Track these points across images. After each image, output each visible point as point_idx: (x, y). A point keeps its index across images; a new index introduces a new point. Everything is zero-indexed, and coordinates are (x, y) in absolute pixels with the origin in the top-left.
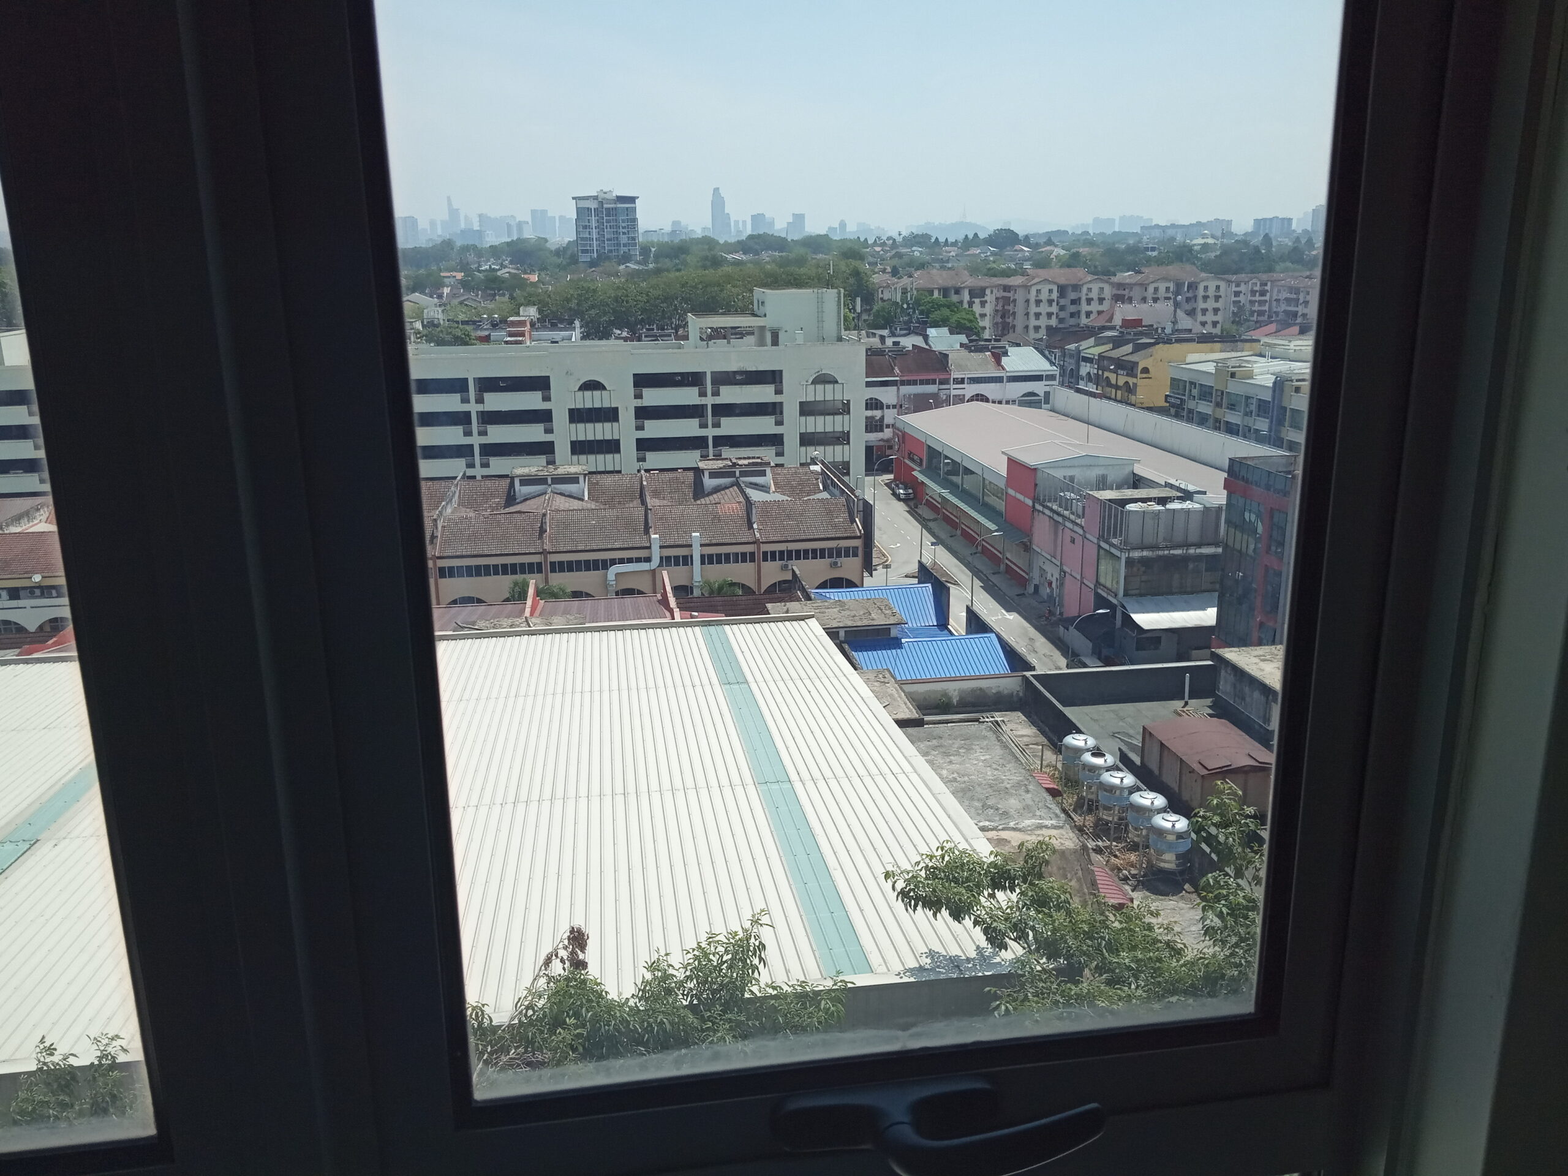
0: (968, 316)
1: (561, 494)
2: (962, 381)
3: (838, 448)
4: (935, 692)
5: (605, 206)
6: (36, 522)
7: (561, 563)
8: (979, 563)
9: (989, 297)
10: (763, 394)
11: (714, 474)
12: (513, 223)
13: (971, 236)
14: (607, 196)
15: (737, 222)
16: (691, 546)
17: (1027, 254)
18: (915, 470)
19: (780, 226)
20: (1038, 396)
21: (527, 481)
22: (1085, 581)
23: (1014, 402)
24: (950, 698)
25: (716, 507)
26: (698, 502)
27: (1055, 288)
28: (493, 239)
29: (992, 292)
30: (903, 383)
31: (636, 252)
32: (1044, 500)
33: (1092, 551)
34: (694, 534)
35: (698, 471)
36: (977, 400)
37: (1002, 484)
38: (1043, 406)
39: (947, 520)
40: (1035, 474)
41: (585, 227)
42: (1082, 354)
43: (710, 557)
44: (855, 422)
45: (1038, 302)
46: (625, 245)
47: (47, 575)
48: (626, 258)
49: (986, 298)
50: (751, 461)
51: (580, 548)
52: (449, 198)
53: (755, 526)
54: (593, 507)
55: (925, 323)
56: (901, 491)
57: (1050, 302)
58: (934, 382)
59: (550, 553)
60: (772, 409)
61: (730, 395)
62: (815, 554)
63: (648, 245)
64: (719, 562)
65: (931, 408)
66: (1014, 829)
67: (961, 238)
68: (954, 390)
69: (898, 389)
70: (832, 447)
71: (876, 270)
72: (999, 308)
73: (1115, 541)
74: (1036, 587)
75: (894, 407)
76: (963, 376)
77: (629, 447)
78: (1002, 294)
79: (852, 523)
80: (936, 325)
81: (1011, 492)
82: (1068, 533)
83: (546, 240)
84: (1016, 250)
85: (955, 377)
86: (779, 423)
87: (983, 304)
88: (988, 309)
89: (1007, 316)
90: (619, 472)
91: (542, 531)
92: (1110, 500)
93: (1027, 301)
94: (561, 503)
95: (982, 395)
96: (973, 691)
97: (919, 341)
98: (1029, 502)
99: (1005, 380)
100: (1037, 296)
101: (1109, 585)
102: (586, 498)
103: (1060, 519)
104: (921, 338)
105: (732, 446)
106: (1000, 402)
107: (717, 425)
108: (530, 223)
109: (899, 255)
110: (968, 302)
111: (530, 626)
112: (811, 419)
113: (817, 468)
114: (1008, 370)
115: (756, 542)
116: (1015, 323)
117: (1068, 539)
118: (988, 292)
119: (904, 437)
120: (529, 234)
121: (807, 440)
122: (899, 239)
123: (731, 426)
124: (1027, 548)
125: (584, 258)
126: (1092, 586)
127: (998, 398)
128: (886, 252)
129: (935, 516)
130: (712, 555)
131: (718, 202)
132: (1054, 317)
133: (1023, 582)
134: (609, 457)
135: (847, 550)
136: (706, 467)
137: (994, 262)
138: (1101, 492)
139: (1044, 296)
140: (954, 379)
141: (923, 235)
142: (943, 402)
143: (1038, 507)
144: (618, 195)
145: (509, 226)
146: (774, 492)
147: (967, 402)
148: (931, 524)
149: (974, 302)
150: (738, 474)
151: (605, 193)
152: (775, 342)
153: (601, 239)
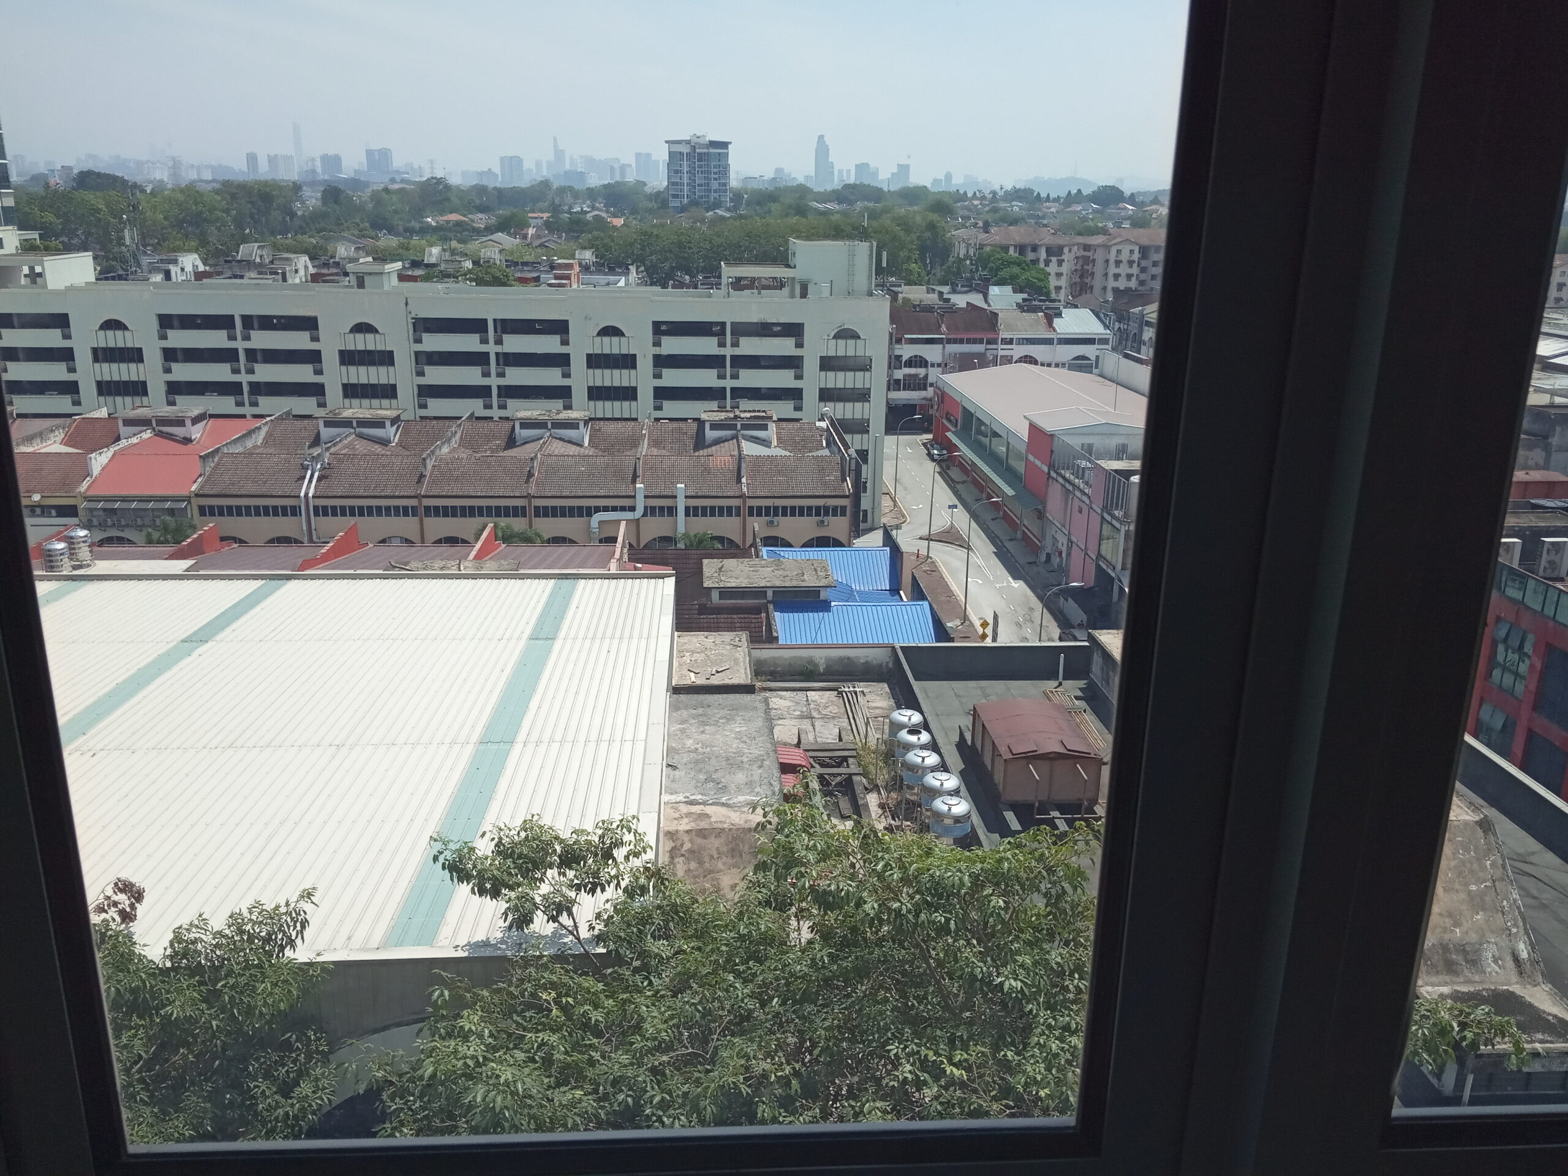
0: (1038, 275)
1: (560, 439)
2: (1011, 342)
3: (858, 405)
4: (801, 658)
5: (697, 150)
6: (49, 442)
7: (545, 508)
8: (998, 528)
9: (1067, 256)
10: (784, 347)
11: (715, 426)
12: (616, 166)
13: (1074, 191)
14: (701, 141)
15: (841, 171)
16: (675, 497)
17: (1130, 212)
18: (949, 430)
19: (884, 176)
20: (1089, 359)
21: (526, 424)
22: (1089, 552)
23: (1064, 365)
24: (816, 665)
25: (709, 460)
26: (697, 454)
27: (1137, 249)
28: (595, 181)
29: (1070, 251)
30: (949, 341)
31: (727, 199)
32: (1058, 469)
33: (1096, 520)
34: (678, 485)
35: (700, 422)
36: (1025, 362)
37: (1023, 449)
38: (1095, 371)
39: (975, 482)
40: (1052, 439)
41: (676, 172)
42: (1146, 319)
43: (696, 508)
44: (876, 380)
45: (1118, 263)
46: (715, 191)
47: (46, 495)
48: (717, 205)
49: (1063, 257)
50: (753, 414)
51: (564, 494)
52: (555, 139)
53: (744, 480)
54: (590, 454)
55: (988, 280)
56: (936, 452)
57: (1131, 263)
58: (981, 341)
59: (534, 497)
60: (793, 363)
61: (750, 346)
62: (801, 511)
63: (742, 192)
64: (704, 515)
65: (975, 368)
66: (723, 805)
67: (1063, 194)
68: (1002, 351)
69: (944, 347)
70: (851, 404)
71: (968, 224)
72: (1079, 267)
73: (1116, 513)
74: (1048, 556)
75: (939, 365)
76: (1012, 337)
77: (646, 395)
78: (1082, 253)
79: (843, 482)
80: (1001, 283)
81: (1031, 458)
82: (1076, 503)
83: (644, 184)
84: (1119, 209)
85: (1004, 337)
86: (799, 377)
87: (1060, 263)
88: (1065, 269)
89: (1085, 276)
90: (636, 419)
91: (530, 475)
92: (1116, 471)
93: (1107, 261)
94: (558, 448)
95: (1031, 357)
96: (841, 659)
97: (976, 299)
98: (1045, 469)
99: (1055, 342)
100: (1117, 256)
101: (1109, 557)
102: (586, 444)
103: (1070, 488)
104: (981, 296)
105: (751, 398)
106: (1049, 365)
107: (735, 376)
108: (634, 165)
109: (995, 210)
110: (1045, 260)
111: (460, 570)
112: (831, 374)
113: (823, 425)
114: (1059, 331)
115: (741, 496)
116: (1093, 284)
117: (1076, 508)
118: (1066, 250)
119: (943, 396)
120: (631, 178)
121: (826, 395)
122: (1001, 193)
123: (750, 378)
124: (1041, 515)
125: (674, 203)
126: (1094, 558)
127: (1047, 360)
128: (984, 206)
129: (965, 478)
130: (697, 508)
131: (822, 149)
132: (1134, 279)
133: (1035, 549)
134: (626, 404)
135: (835, 508)
136: (707, 418)
137: (1092, 220)
138: (1109, 462)
139: (1125, 256)
140: (1002, 339)
141: (1025, 189)
142: (989, 362)
143: (1053, 474)
144: (711, 139)
145: (612, 169)
146: (775, 447)
147: (1016, 362)
148: (959, 487)
149: (1051, 261)
150: (739, 427)
151: (698, 137)
152: (804, 294)
153: (692, 185)
